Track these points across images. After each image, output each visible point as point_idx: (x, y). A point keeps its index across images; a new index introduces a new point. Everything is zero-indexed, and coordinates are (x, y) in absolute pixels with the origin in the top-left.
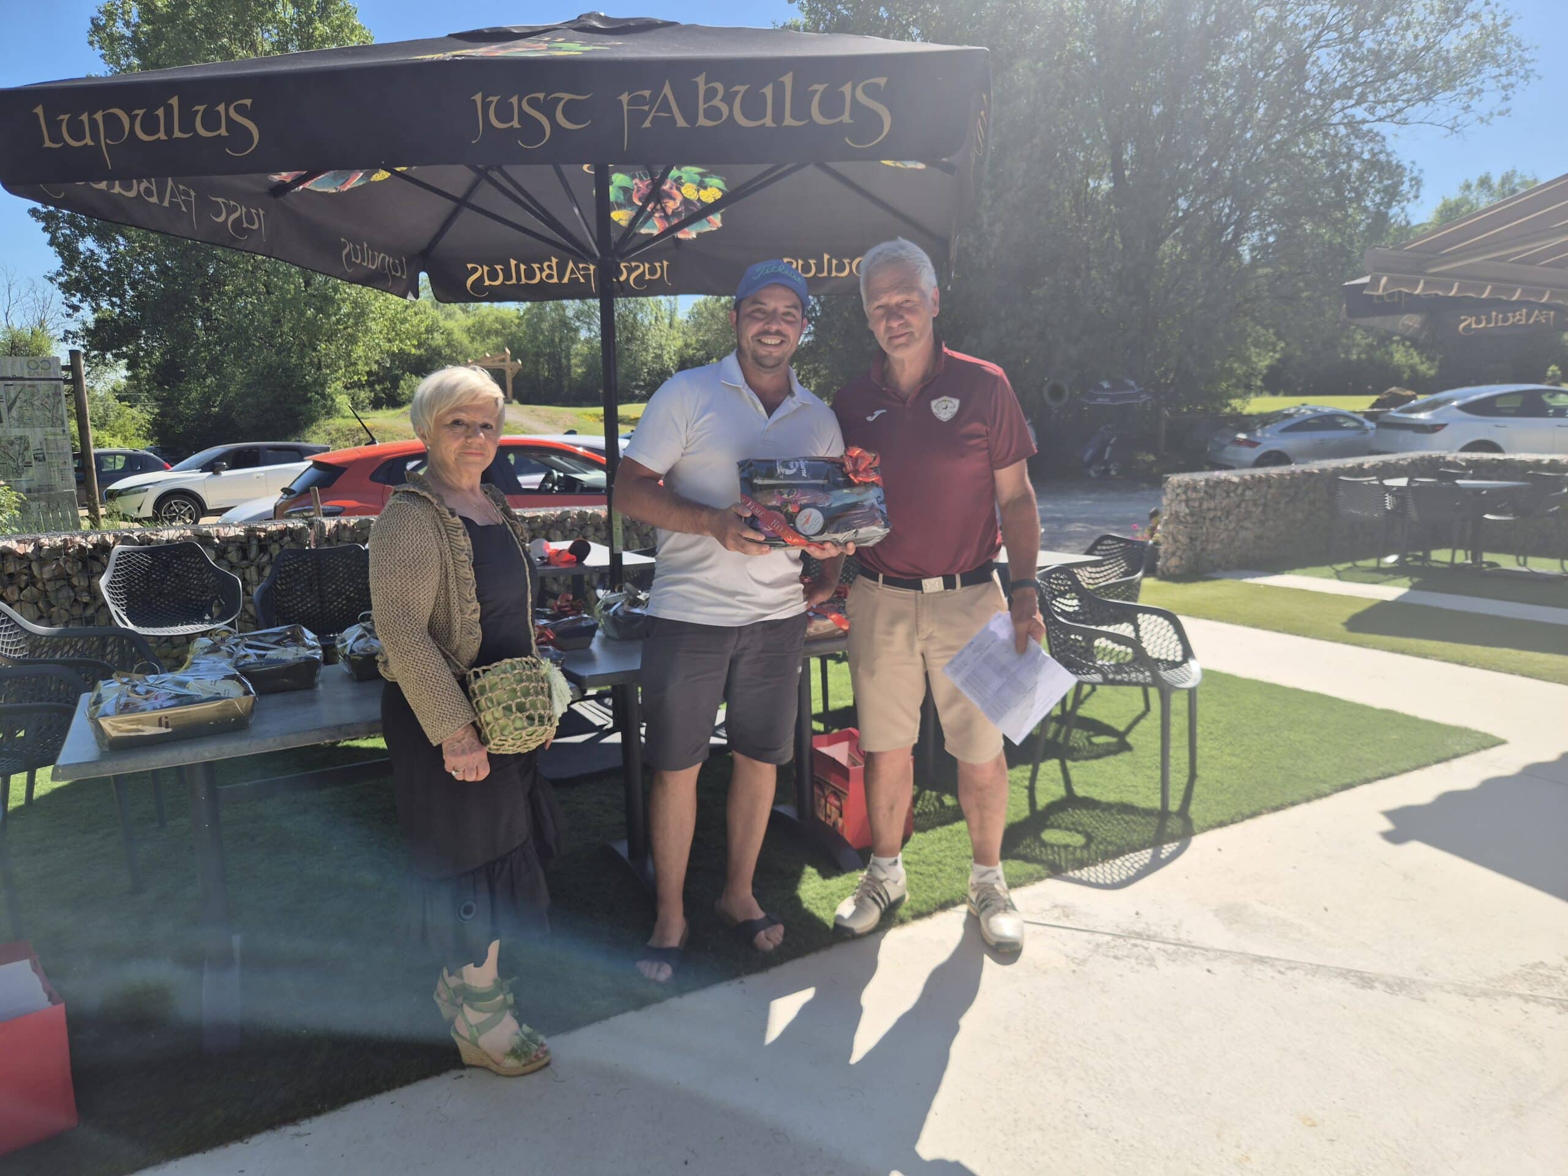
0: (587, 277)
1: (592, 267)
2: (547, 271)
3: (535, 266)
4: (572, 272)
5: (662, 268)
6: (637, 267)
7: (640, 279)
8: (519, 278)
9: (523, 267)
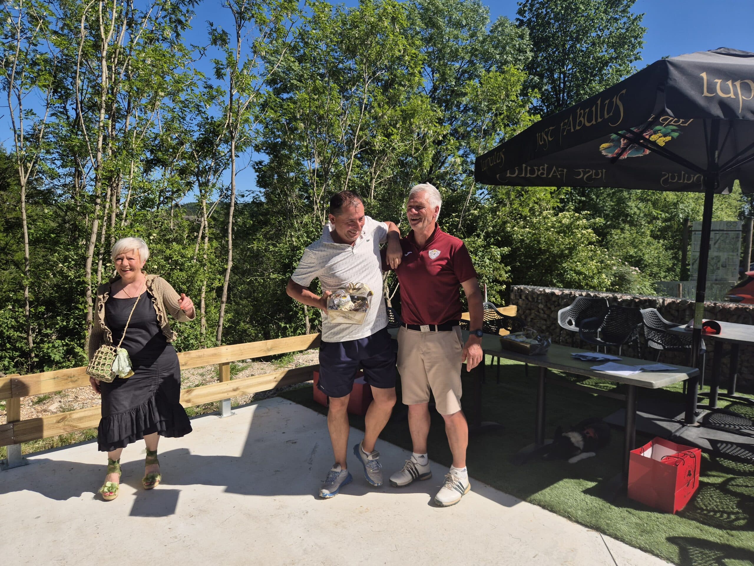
0: (562, 175)
1: (565, 170)
2: (541, 171)
3: (535, 168)
4: (555, 172)
5: (602, 173)
6: (589, 172)
7: (590, 178)
8: (526, 174)
9: (529, 168)
